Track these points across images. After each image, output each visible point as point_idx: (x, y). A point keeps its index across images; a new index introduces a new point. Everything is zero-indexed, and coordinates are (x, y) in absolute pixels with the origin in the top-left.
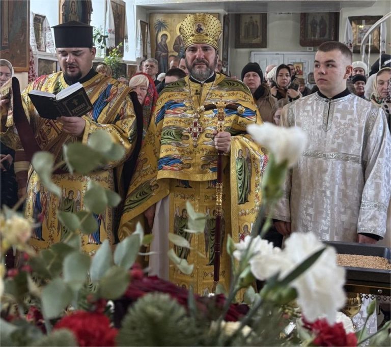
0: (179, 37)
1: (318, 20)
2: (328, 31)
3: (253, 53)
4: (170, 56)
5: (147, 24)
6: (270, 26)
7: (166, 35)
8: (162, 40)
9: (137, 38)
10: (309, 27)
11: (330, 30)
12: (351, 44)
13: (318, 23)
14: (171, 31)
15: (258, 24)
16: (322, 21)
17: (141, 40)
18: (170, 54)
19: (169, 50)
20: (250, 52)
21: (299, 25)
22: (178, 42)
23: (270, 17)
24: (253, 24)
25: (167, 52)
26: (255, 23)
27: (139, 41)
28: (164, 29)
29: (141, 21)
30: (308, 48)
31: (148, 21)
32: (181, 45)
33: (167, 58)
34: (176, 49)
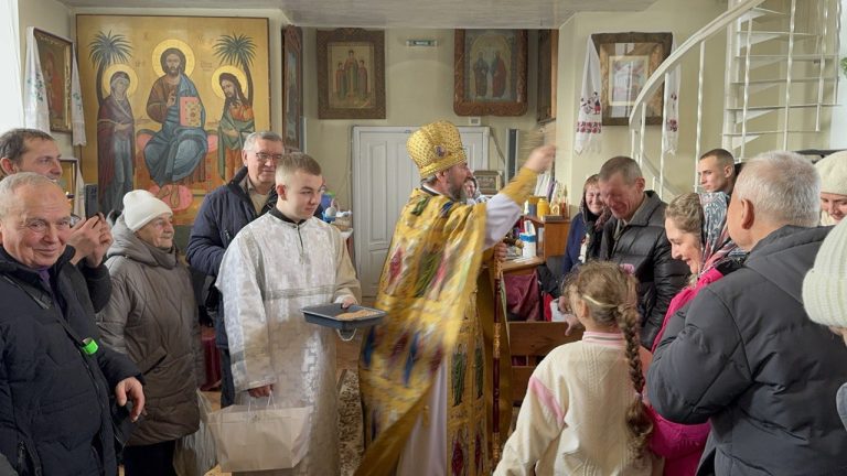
0: (160, 80)
2: (508, 83)
3: (357, 130)
5: (70, 44)
6: (391, 71)
7: (127, 76)
8: (113, 89)
9: (25, 82)
11: (513, 81)
12: (597, 104)
13: (490, 65)
14: (138, 64)
15: (367, 66)
16: (498, 63)
17: (39, 86)
18: (138, 128)
19: (136, 116)
20: (352, 127)
21: (450, 71)
22: (160, 94)
24: (356, 68)
25: (132, 121)
26: (360, 65)
27: (33, 89)
28: (117, 57)
29: (36, 31)
30: (470, 119)
31: (74, 35)
32: (170, 103)
33: (131, 136)
34: (156, 113)
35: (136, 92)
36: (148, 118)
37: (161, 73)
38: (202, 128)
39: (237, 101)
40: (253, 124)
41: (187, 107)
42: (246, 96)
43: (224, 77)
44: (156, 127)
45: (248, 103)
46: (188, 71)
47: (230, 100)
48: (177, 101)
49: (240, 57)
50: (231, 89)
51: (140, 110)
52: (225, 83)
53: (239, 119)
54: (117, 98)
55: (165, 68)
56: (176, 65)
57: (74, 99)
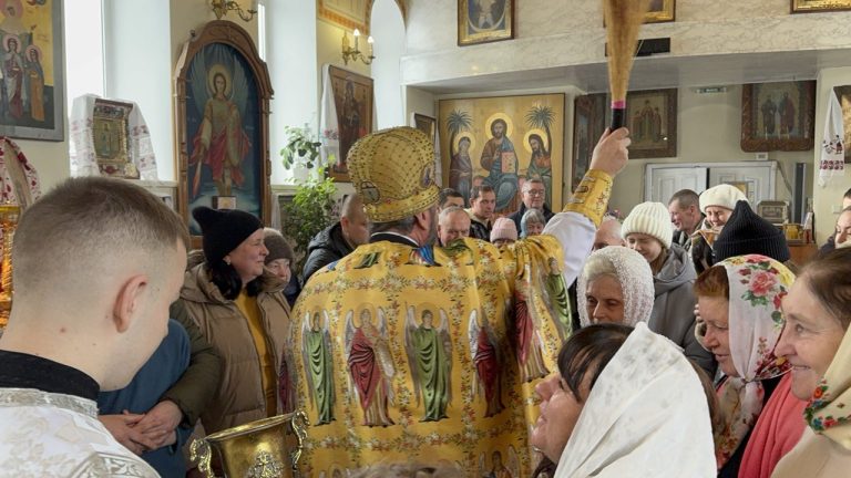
0: (490, 142)
1: (777, 101)
2: (796, 121)
3: (650, 167)
4: (475, 178)
5: (434, 120)
6: (684, 116)
7: (469, 140)
8: (460, 149)
10: (760, 114)
11: (801, 119)
12: (839, 145)
13: (778, 106)
14: (476, 131)
15: (661, 113)
16: (786, 103)
18: (475, 174)
19: (474, 167)
20: (646, 166)
21: (739, 112)
22: (490, 152)
23: (684, 100)
24: (651, 115)
25: (471, 170)
26: (654, 112)
28: (463, 128)
29: (416, 114)
30: (757, 154)
31: (437, 114)
32: (496, 157)
33: (470, 181)
34: (486, 164)
35: (474, 150)
36: (480, 167)
37: (490, 137)
38: (516, 174)
39: (540, 153)
40: (550, 170)
41: (507, 159)
42: (547, 150)
43: (533, 137)
44: (486, 174)
45: (548, 155)
46: (508, 135)
47: (536, 153)
48: (501, 156)
49: (544, 123)
50: (537, 146)
51: (476, 163)
52: (533, 141)
53: (541, 166)
54: (463, 155)
55: (494, 134)
56: (501, 130)
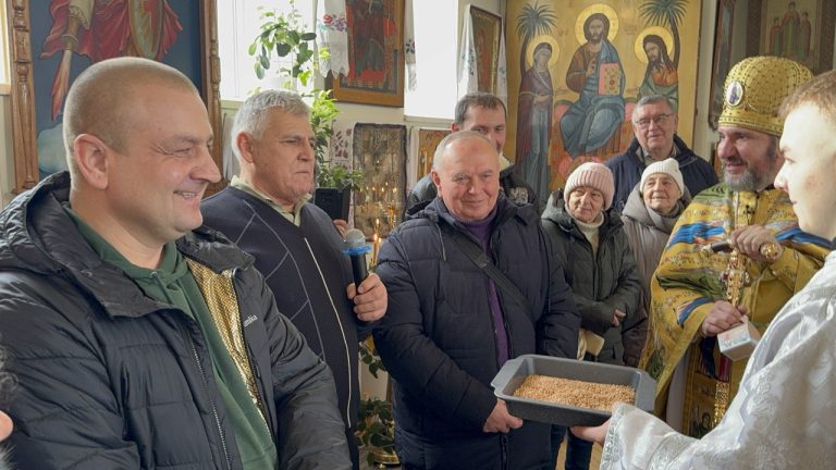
0: (582, 49)
4: (557, 104)
5: (500, 19)
7: (549, 47)
8: (535, 61)
9: (460, 57)
14: (561, 34)
15: (812, 20)
17: (471, 61)
18: (556, 99)
22: (581, 64)
24: (797, 23)
25: (551, 93)
26: (802, 18)
27: (467, 64)
28: (542, 29)
29: (472, 7)
31: (503, 10)
32: (590, 71)
33: (549, 108)
34: (576, 83)
35: (557, 63)
36: (566, 88)
37: (583, 40)
38: (620, 96)
39: (662, 63)
40: (676, 89)
42: (672, 58)
44: (574, 97)
45: (673, 66)
46: (611, 36)
47: (653, 64)
48: (597, 69)
49: (668, 15)
50: (655, 52)
51: (559, 80)
52: (649, 45)
53: (662, 84)
54: (539, 70)
55: (588, 35)
56: (599, 31)
57: (499, 73)
